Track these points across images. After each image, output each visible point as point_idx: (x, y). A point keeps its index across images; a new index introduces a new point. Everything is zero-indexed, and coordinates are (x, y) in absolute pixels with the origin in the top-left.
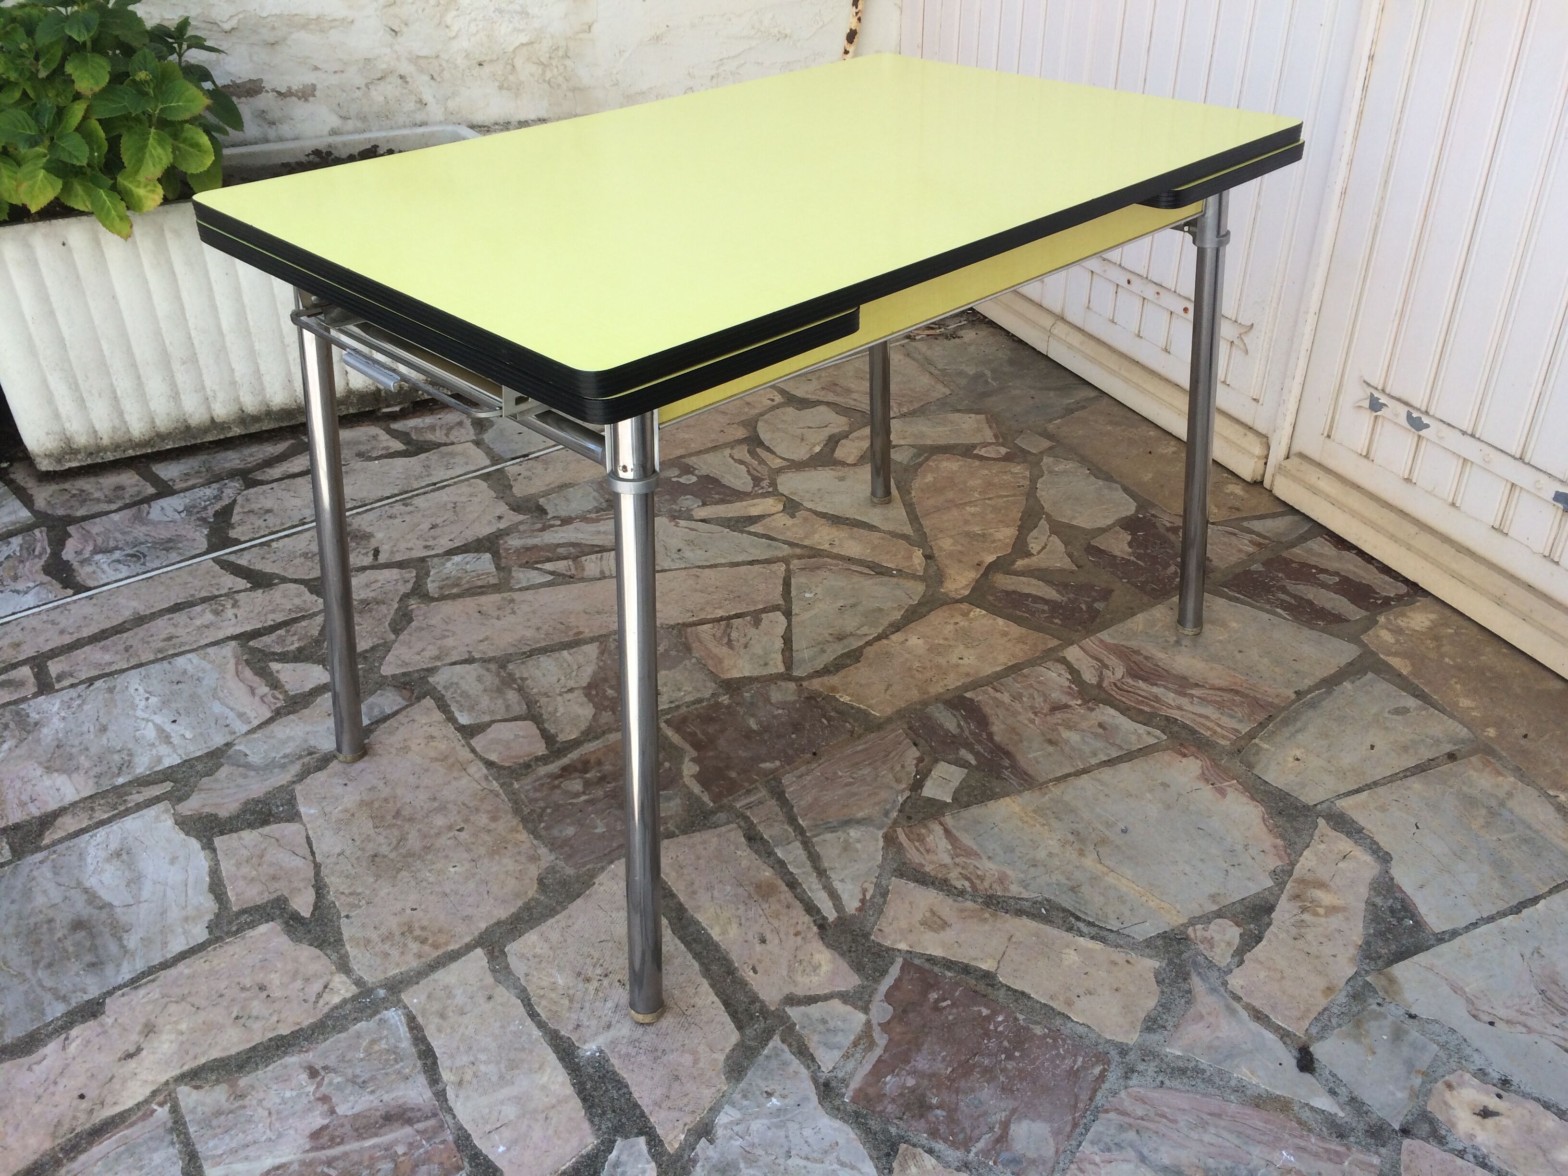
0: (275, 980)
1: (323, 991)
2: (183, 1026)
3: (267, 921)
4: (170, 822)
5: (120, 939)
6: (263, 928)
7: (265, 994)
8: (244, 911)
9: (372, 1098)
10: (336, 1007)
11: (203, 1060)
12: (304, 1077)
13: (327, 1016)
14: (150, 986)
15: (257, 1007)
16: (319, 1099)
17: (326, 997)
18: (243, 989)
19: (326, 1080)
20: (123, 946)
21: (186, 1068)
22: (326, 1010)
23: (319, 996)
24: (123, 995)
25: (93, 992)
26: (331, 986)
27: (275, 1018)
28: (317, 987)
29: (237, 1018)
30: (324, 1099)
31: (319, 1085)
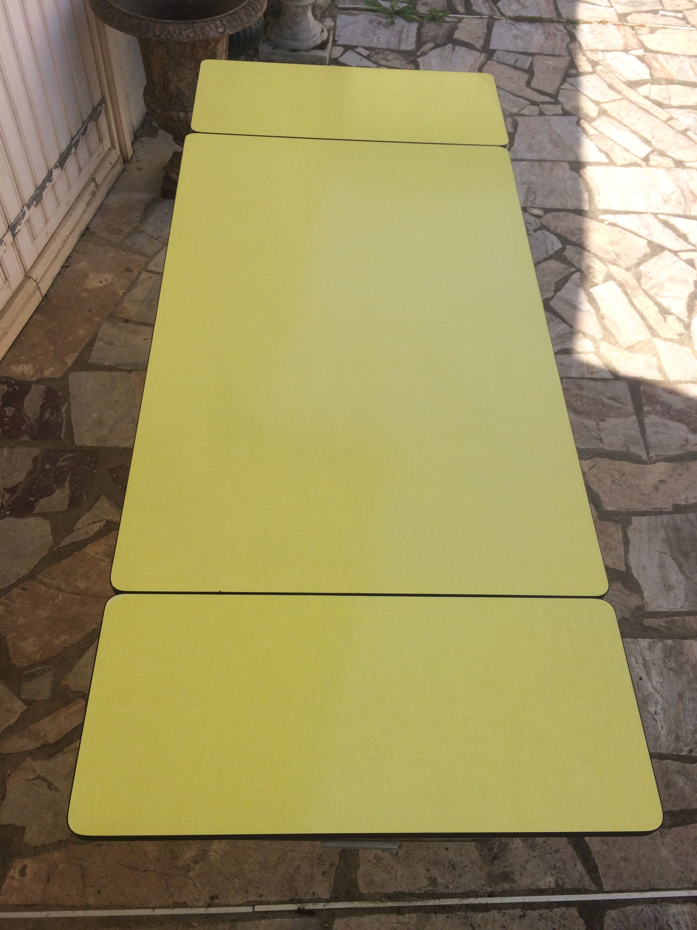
0: (608, 482)
1: (592, 468)
2: (643, 482)
3: (608, 511)
4: (646, 594)
5: (668, 537)
6: (610, 509)
7: (613, 479)
8: (617, 522)
9: (584, 422)
10: (589, 459)
11: (637, 465)
12: (604, 440)
13: (592, 458)
14: (655, 506)
15: (617, 476)
16: (601, 430)
17: (591, 465)
18: (621, 485)
19: (597, 435)
20: (666, 532)
21: (643, 466)
22: (592, 460)
23: (594, 466)
24: (666, 509)
25: (678, 517)
26: (589, 468)
27: (611, 467)
28: (594, 471)
29: (624, 475)
30: (599, 429)
31: (599, 435)
